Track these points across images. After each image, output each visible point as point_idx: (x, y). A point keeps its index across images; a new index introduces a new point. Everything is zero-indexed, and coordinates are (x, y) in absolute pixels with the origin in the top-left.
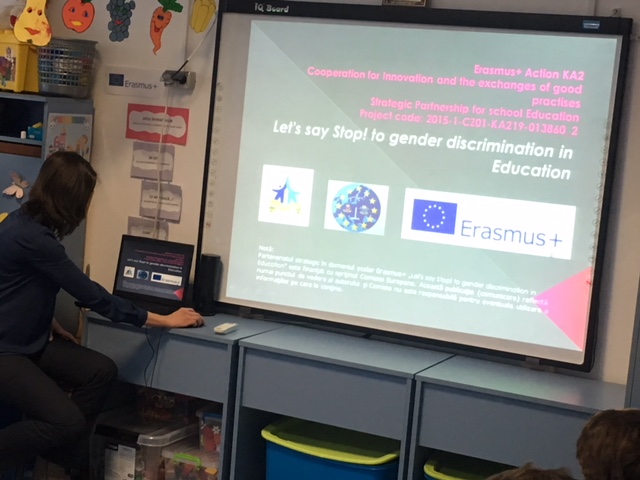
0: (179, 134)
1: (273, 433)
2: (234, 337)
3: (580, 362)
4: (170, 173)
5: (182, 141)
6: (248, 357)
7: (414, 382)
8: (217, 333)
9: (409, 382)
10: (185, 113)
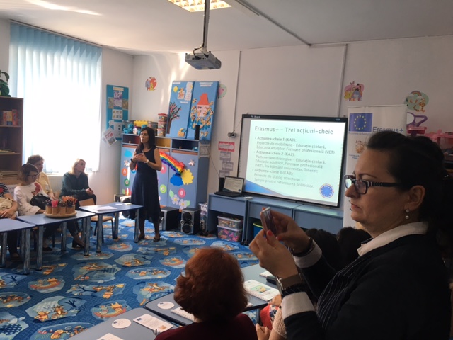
0: (232, 149)
4: (230, 159)
5: (233, 150)
10: (233, 143)
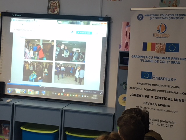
1: (24, 128)
2: (12, 103)
3: (102, 103)
6: (17, 108)
7: (62, 110)
8: (7, 102)
9: (61, 111)
